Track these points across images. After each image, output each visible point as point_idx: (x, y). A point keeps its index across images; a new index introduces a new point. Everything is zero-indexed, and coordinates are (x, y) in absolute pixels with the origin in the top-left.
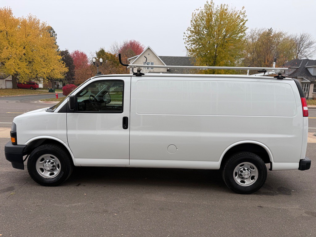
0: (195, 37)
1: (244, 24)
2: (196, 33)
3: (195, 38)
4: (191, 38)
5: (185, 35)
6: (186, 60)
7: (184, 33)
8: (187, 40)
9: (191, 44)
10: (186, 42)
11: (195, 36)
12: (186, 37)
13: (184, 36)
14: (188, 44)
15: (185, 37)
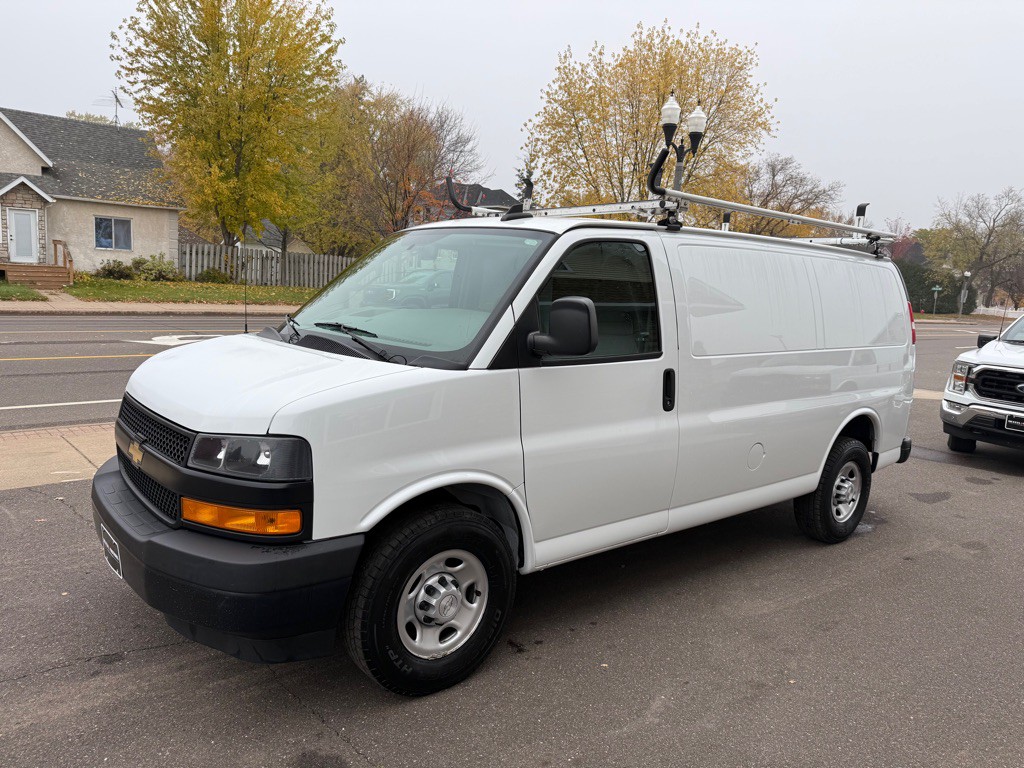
0: (159, 58)
1: (332, 51)
2: (163, 46)
3: (160, 64)
4: (144, 62)
5: (115, 42)
6: (116, 137)
7: (114, 37)
8: (126, 63)
9: (144, 81)
10: (124, 72)
11: (162, 56)
12: (123, 55)
13: (112, 46)
14: (131, 79)
15: (118, 52)
